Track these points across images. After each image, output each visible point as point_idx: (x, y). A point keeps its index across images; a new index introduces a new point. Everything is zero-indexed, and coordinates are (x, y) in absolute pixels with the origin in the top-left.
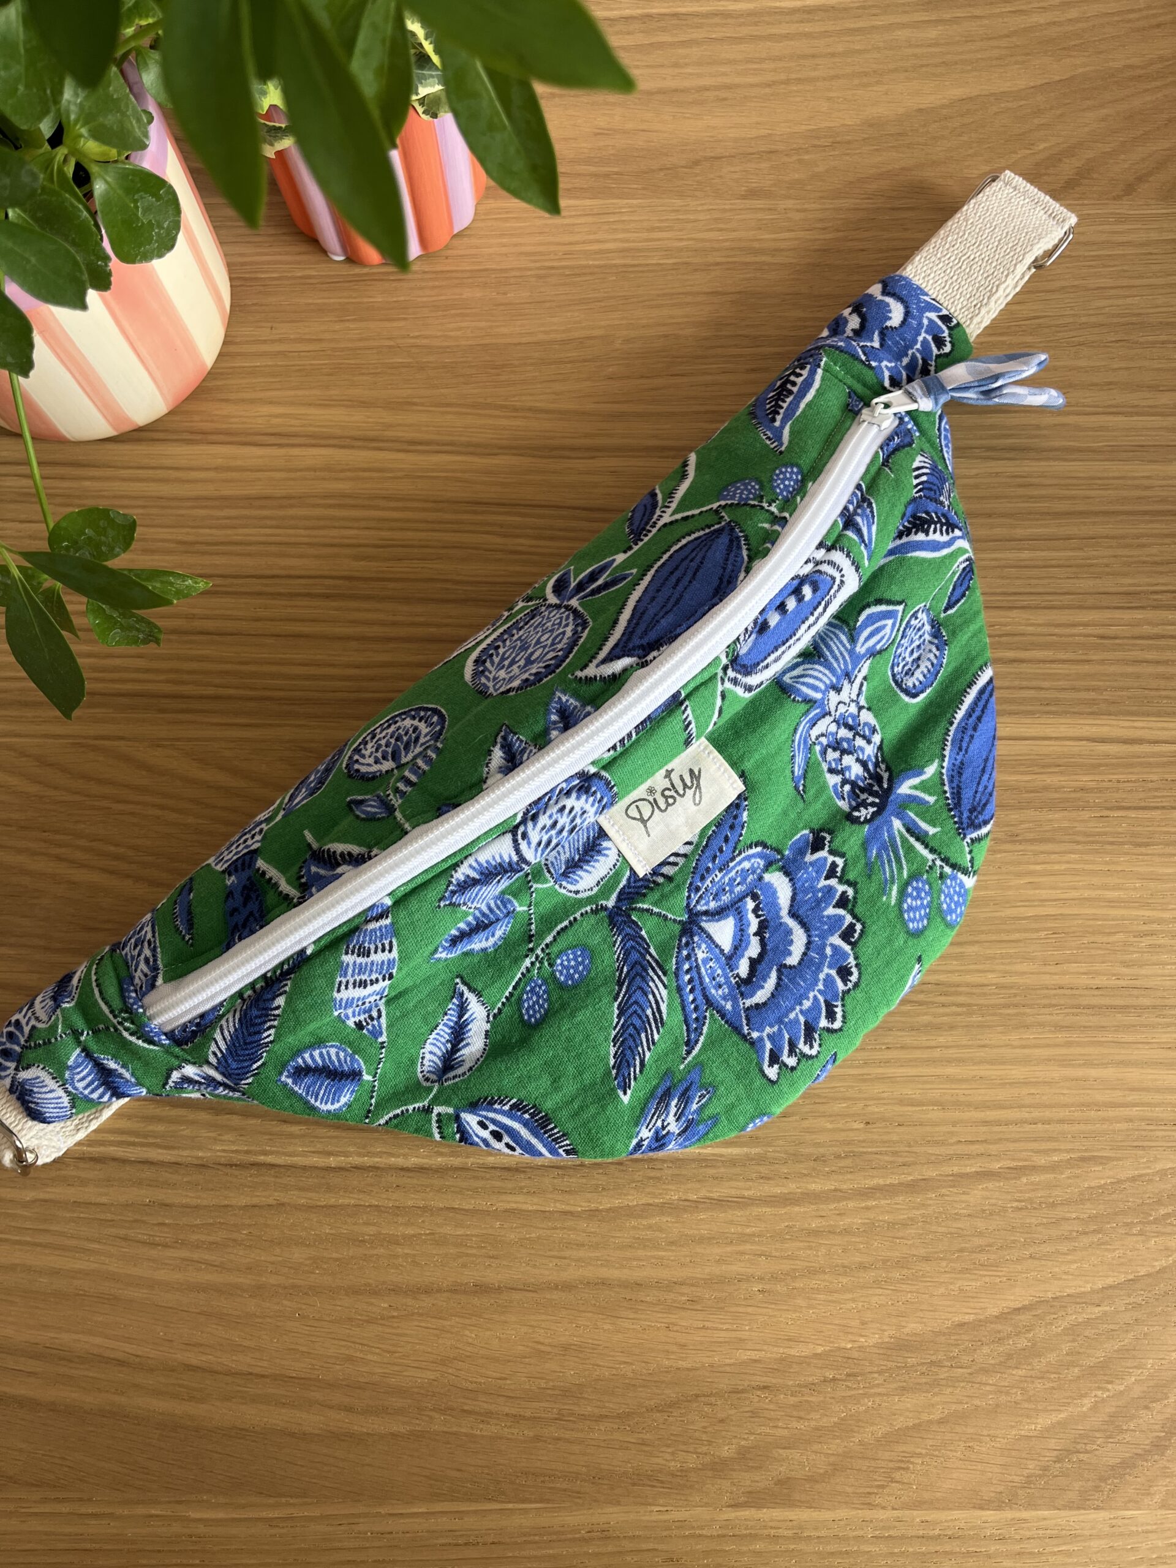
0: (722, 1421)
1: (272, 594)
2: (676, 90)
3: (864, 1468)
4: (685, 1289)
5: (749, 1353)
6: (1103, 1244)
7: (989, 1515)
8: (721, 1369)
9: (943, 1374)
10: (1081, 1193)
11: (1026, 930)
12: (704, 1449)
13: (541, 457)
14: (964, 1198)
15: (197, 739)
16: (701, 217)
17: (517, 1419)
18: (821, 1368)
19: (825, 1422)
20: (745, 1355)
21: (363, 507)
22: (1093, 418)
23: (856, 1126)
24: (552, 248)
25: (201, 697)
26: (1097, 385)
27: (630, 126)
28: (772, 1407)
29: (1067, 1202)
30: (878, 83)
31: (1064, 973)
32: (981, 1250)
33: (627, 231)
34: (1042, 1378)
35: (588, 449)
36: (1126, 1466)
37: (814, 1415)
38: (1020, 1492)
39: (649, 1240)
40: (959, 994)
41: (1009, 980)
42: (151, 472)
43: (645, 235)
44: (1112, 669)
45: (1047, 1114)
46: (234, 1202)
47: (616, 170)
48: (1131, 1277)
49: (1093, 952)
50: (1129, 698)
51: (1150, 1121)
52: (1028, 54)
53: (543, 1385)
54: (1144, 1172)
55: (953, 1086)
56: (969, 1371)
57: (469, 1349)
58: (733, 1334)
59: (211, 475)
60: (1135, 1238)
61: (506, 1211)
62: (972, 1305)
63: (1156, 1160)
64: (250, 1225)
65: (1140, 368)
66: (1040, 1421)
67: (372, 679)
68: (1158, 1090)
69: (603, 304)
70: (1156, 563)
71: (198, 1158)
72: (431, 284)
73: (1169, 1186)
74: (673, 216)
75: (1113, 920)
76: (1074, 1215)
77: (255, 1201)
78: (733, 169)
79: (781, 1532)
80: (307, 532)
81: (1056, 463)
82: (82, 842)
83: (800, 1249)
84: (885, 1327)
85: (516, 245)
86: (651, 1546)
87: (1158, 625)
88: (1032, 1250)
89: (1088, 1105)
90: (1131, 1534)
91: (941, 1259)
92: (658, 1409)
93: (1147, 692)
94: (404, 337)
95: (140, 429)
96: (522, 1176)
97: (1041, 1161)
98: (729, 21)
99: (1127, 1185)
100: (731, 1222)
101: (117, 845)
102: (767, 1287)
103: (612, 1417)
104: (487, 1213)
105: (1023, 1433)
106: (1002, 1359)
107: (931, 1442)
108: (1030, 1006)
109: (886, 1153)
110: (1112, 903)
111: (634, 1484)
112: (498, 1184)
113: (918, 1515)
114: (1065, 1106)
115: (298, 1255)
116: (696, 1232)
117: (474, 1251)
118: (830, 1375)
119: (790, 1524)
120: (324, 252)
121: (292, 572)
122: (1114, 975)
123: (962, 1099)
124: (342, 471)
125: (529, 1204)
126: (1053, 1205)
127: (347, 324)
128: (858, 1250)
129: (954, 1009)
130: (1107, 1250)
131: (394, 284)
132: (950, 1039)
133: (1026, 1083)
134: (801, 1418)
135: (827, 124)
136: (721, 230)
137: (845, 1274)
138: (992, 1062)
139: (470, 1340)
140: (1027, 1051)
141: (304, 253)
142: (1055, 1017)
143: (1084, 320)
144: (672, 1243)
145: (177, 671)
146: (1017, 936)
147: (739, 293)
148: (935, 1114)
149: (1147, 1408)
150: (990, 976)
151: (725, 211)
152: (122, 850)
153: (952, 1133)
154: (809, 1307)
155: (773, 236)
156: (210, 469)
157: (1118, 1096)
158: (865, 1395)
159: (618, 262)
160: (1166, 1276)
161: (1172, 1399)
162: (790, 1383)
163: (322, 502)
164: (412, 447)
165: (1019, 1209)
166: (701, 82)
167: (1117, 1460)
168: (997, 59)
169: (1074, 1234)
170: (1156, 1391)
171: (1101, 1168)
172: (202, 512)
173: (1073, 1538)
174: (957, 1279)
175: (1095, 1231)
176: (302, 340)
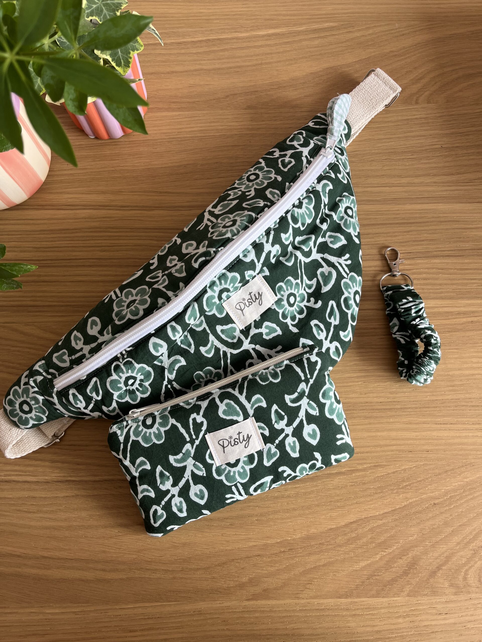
0: (243, 569)
1: (69, 266)
2: (219, 69)
3: (295, 584)
4: (229, 521)
5: (252, 543)
6: (383, 497)
7: (343, 600)
8: (243, 549)
9: (324, 547)
10: (375, 479)
11: (353, 382)
12: (236, 579)
13: (170, 210)
14: (332, 482)
15: (42, 322)
16: (230, 117)
17: (166, 571)
18: (279, 547)
19: (280, 567)
20: (251, 544)
21: (103, 232)
22: (377, 189)
24: (174, 131)
25: (44, 306)
26: (378, 176)
27: (202, 83)
28: (261, 563)
29: (369, 482)
30: (295, 63)
31: (368, 397)
32: (338, 501)
33: (202, 123)
34: (361, 548)
36: (393, 581)
37: (277, 565)
38: (354, 591)
42: (23, 221)
43: (208, 124)
46: (59, 495)
47: (197, 100)
48: (393, 509)
49: (379, 389)
51: (399, 451)
52: (353, 49)
53: (176, 558)
54: (398, 470)
56: (334, 546)
57: (148, 546)
58: (247, 536)
59: (45, 221)
60: (394, 495)
62: (335, 522)
63: (402, 465)
64: (66, 504)
65: (394, 169)
66: (361, 564)
68: (403, 439)
69: (193, 151)
70: (401, 242)
71: (45, 479)
72: (128, 146)
73: (407, 475)
74: (219, 117)
76: (372, 487)
77: (67, 494)
78: (241, 98)
79: (265, 609)
81: (364, 206)
83: (271, 504)
84: (303, 531)
85: (160, 130)
86: (216, 616)
88: (357, 500)
89: (377, 446)
90: (396, 606)
91: (323, 505)
92: (219, 565)
94: (118, 167)
95: (18, 205)
97: (360, 467)
98: (240, 41)
99: (391, 475)
101: (13, 363)
102: (259, 518)
103: (202, 569)
105: (354, 569)
106: (346, 541)
108: (356, 410)
111: (210, 594)
113: (316, 601)
114: (368, 447)
115: (83, 513)
118: (282, 550)
119: (268, 606)
120: (87, 135)
121: (77, 257)
122: (386, 397)
124: (95, 218)
126: (364, 484)
127: (96, 162)
128: (293, 503)
130: (384, 499)
131: (114, 146)
134: (272, 566)
135: (277, 80)
136: (237, 122)
137: (288, 512)
139: (149, 543)
140: (354, 427)
141: (79, 136)
142: (365, 414)
143: (373, 151)
145: (34, 296)
146: (350, 384)
147: (244, 145)
149: (400, 558)
151: (239, 114)
154: (275, 525)
155: (257, 123)
156: (45, 219)
157: (388, 442)
158: (295, 557)
159: (199, 135)
160: (406, 508)
161: (410, 555)
162: (268, 553)
163: (88, 230)
164: (122, 208)
165: (352, 486)
166: (229, 65)
167: (391, 579)
168: (341, 51)
169: (372, 494)
170: (404, 552)
171: (382, 469)
172: (42, 236)
173: (375, 609)
174: (330, 512)
175: (380, 493)
176: (79, 169)
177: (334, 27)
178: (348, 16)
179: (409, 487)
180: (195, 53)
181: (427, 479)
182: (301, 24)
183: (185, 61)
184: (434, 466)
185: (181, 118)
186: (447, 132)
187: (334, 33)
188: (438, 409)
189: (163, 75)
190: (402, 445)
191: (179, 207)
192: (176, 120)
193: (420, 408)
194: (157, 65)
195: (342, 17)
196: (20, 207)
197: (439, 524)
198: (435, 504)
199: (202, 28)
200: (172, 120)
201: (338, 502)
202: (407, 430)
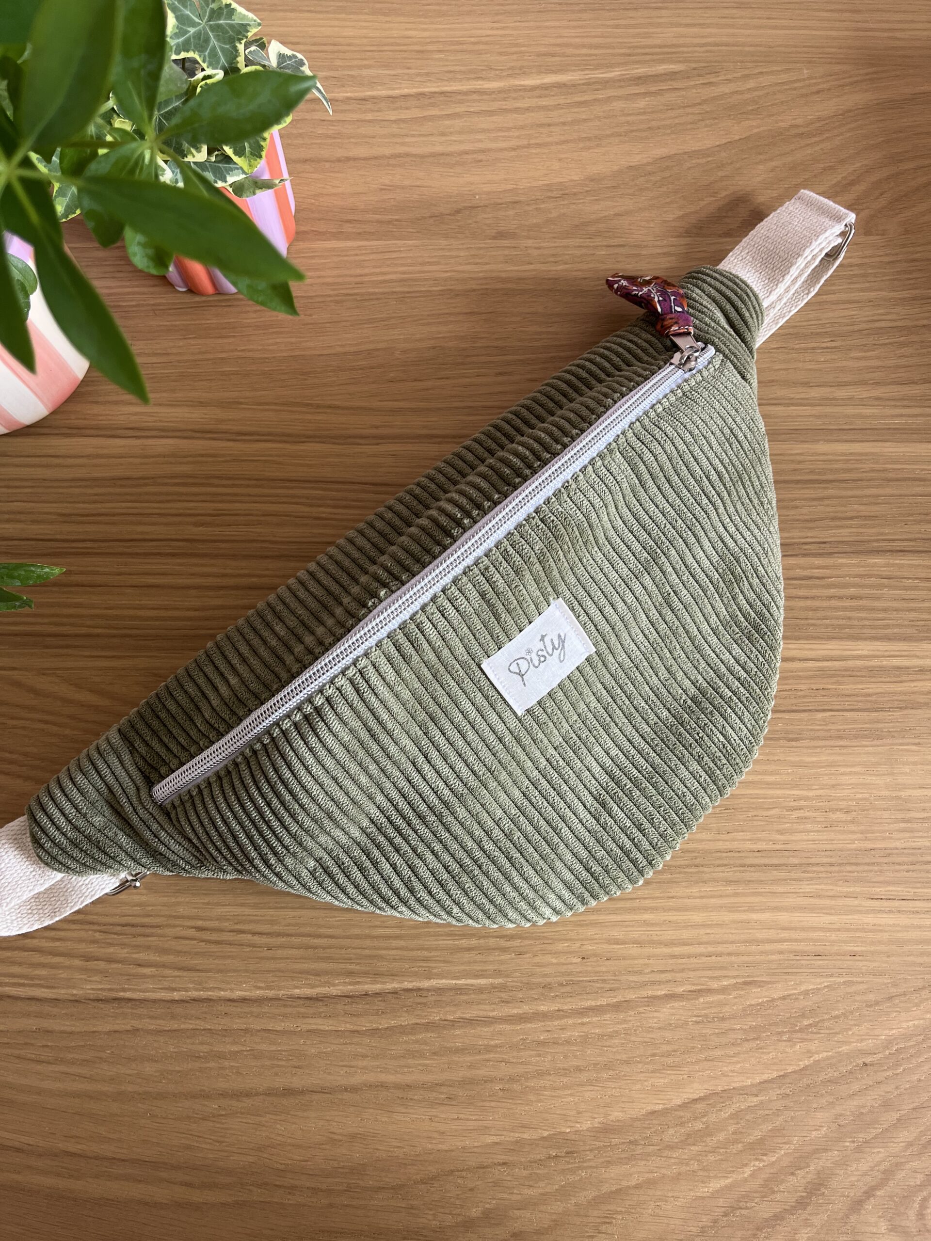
0: (471, 1190)
1: (131, 554)
2: (443, 154)
3: (578, 1223)
4: (444, 1089)
5: (492, 1137)
6: (761, 1048)
8: (472, 1150)
9: (639, 1150)
10: (744, 1010)
12: (458, 1211)
13: (338, 444)
14: (656, 1014)
15: (71, 669)
16: (462, 253)
17: (315, 1191)
18: (546, 1148)
19: (549, 1189)
20: (490, 1139)
21: (202, 485)
23: (576, 960)
24: (348, 279)
25: (76, 636)
27: (407, 183)
28: (509, 1178)
29: (733, 1017)
30: (598, 146)
31: (734, 840)
33: (403, 265)
34: (713, 1152)
35: (375, 437)
36: (777, 1218)
37: (541, 1184)
39: (417, 1051)
42: (37, 459)
43: (418, 268)
45: (720, 948)
46: (100, 1029)
47: (396, 217)
48: (782, 1073)
49: (755, 823)
51: (796, 953)
52: (715, 119)
53: (336, 1166)
54: (792, 992)
55: (649, 929)
56: (658, 1148)
57: (279, 1138)
58: (480, 1123)
59: (83, 461)
60: (784, 1044)
61: (308, 1031)
62: (661, 1097)
63: (801, 983)
64: (112, 1047)
65: (795, 369)
66: (712, 1185)
67: (207, 619)
68: (803, 929)
69: (386, 323)
70: (807, 521)
71: (72, 995)
73: (810, 1003)
74: (441, 253)
75: (771, 798)
76: (738, 1027)
77: (117, 1028)
78: (486, 216)
83: (531, 1056)
84: (595, 1116)
85: (319, 277)
87: (808, 568)
88: (707, 1054)
89: (750, 942)
91: (639, 1062)
92: (423, 1182)
93: (798, 621)
94: (232, 351)
95: (28, 427)
96: (321, 1003)
97: (715, 985)
98: (485, 97)
99: (779, 1003)
100: (480, 1037)
101: (10, 752)
102: (507, 1086)
103: (388, 1189)
104: (294, 1033)
105: (698, 1194)
106: (683, 1138)
107: (627, 1203)
108: (708, 866)
109: (597, 981)
110: (770, 785)
111: (404, 1238)
112: (302, 1010)
114: (733, 942)
115: (149, 1069)
116: (453, 1045)
117: (283, 1063)
118: (553, 1153)
120: (171, 285)
121: (147, 537)
122: (771, 840)
123: (656, 938)
124: (185, 457)
125: (326, 1025)
126: (723, 1019)
127: (189, 341)
128: (575, 1057)
130: (763, 1053)
133: (704, 926)
134: (531, 1186)
135: (559, 180)
136: (477, 264)
137: (565, 1075)
138: (679, 909)
139: (280, 1132)
140: (704, 900)
141: (154, 286)
144: (435, 1054)
145: (57, 616)
147: (490, 313)
148: (634, 950)
149: (793, 1174)
151: (480, 248)
152: (15, 756)
153: (647, 965)
154: (540, 1101)
155: (517, 268)
156: (82, 457)
157: (772, 934)
158: (579, 1168)
159: (398, 289)
160: (808, 1072)
161: (812, 1168)
162: (523, 1160)
163: (169, 481)
164: (239, 438)
165: (697, 1023)
166: (462, 147)
167: (771, 1215)
168: (691, 123)
169: (739, 1041)
170: (800, 1162)
171: (758, 990)
172: (77, 491)
174: (651, 1077)
175: (755, 1039)
176: (155, 354)
177: (676, 73)
178: (707, 52)
179: (814, 1029)
180: (395, 121)
181: (851, 1012)
182: (610, 66)
183: (374, 137)
184: (865, 986)
185: (363, 254)
186: (905, 294)
187: (676, 85)
188: (876, 868)
189: (327, 165)
190: (800, 941)
191: (355, 437)
192: (352, 258)
193: (840, 865)
194: (315, 144)
195: (695, 52)
196: (33, 430)
197: (873, 1107)
198: (865, 1065)
199: (409, 68)
200: (346, 258)
201: (669, 1056)
202: (812, 909)
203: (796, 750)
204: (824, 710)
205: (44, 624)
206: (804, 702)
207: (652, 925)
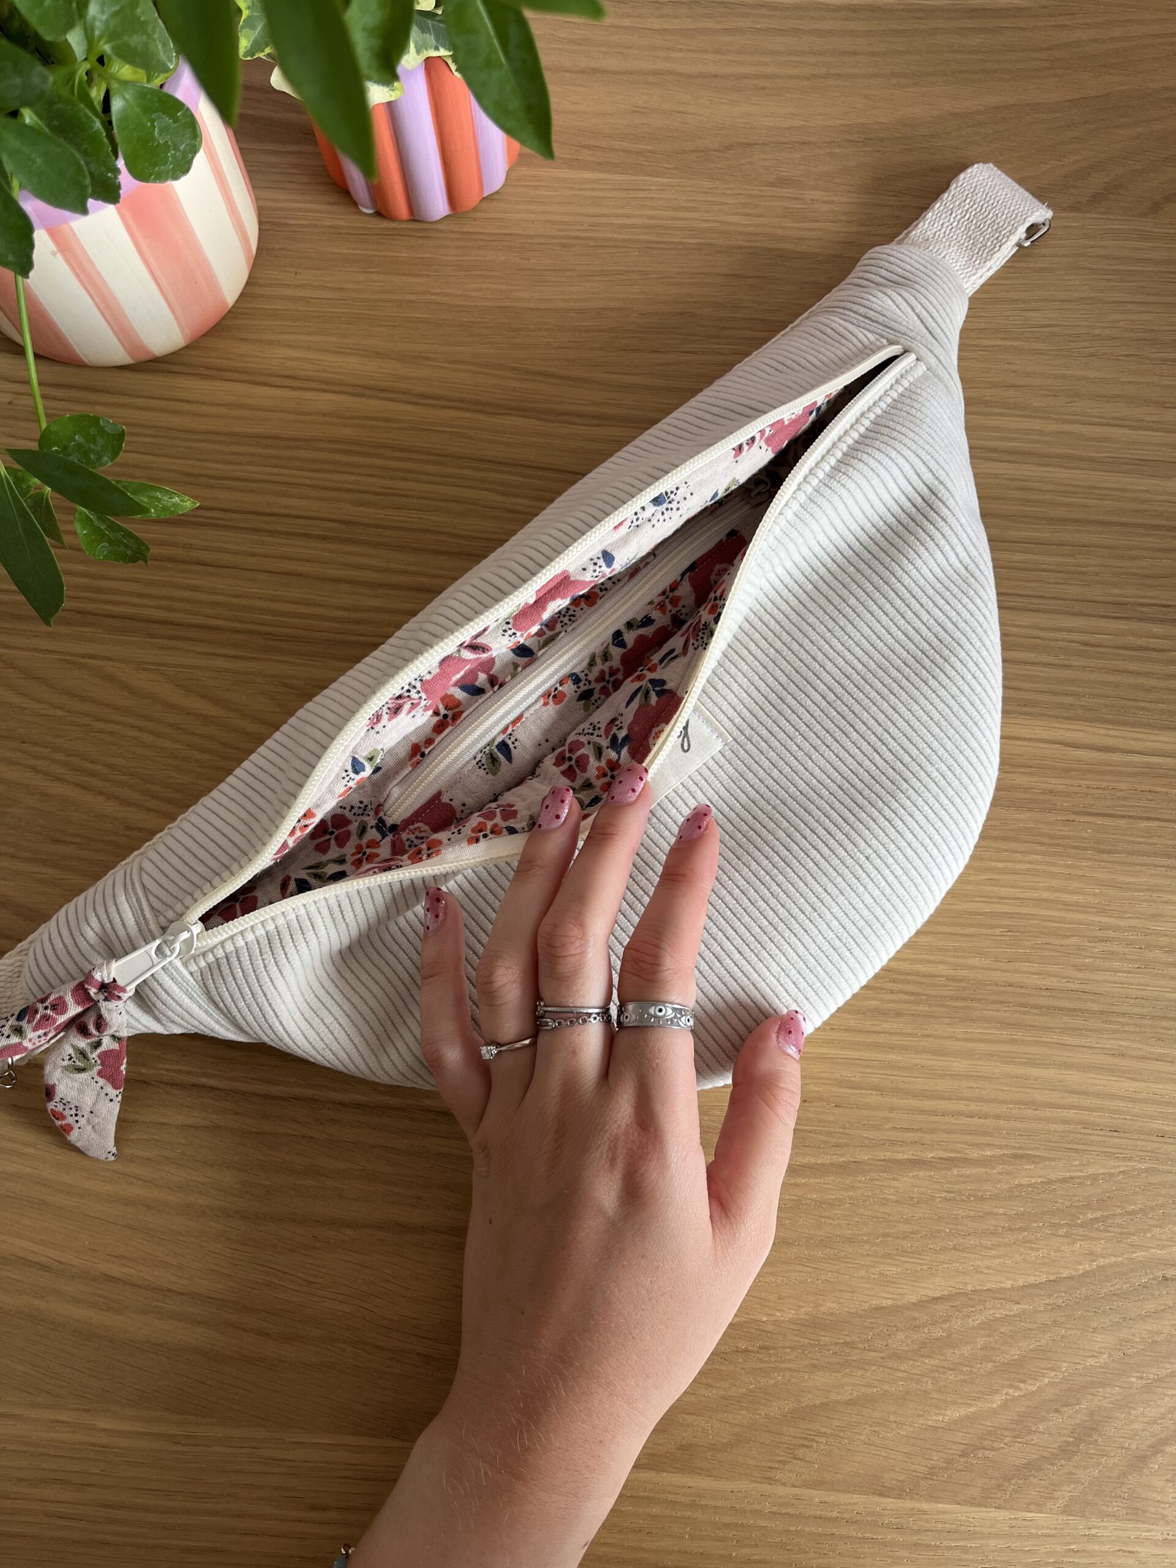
1: (270, 532)
2: (716, 76)
3: (768, 1442)
6: (1029, 1242)
7: (890, 1503)
9: (856, 1355)
10: (1010, 1190)
11: (981, 926)
13: (548, 421)
14: (894, 1183)
15: (180, 666)
16: (729, 200)
18: (734, 1338)
19: (733, 1392)
21: (368, 454)
22: (1098, 429)
24: (578, 219)
25: (190, 625)
26: (1104, 396)
27: (667, 106)
29: (995, 1198)
30: (916, 84)
31: (1016, 972)
32: (905, 1236)
33: (655, 208)
34: (954, 1370)
35: (594, 417)
36: (1032, 1467)
37: (723, 1384)
38: (922, 1482)
40: (908, 982)
41: (960, 973)
42: (164, 402)
43: (671, 214)
44: (1093, 676)
45: (985, 1108)
46: (171, 1120)
47: (649, 147)
48: (1052, 1278)
49: (1046, 953)
50: (1106, 706)
51: (1086, 1125)
52: (1068, 68)
54: (1076, 1174)
55: (894, 1073)
56: (881, 1355)
60: (1060, 1240)
62: (891, 1290)
63: (1089, 1163)
65: (1148, 383)
66: (948, 1412)
67: (358, 622)
68: (1098, 1095)
69: (622, 277)
70: (1147, 576)
72: (457, 243)
73: (1098, 1191)
74: (703, 197)
75: (1069, 923)
76: (1001, 1211)
77: (192, 1121)
78: (764, 157)
79: (678, 1498)
80: (313, 474)
81: (1057, 469)
82: (60, 756)
84: (802, 1304)
85: (544, 213)
87: (1141, 636)
88: (956, 1241)
89: (1027, 1104)
90: (1030, 1536)
91: (865, 1242)
93: (1124, 702)
94: (424, 293)
95: (158, 359)
97: (975, 1154)
98: (777, 13)
99: (1057, 1186)
101: (93, 762)
105: (930, 1423)
106: (915, 1347)
107: (836, 1423)
108: (979, 1000)
109: (820, 1133)
110: (1068, 906)
113: (817, 1495)
114: (1004, 1102)
118: (743, 1345)
119: (688, 1490)
120: (354, 204)
121: (293, 512)
123: (901, 1086)
124: (350, 418)
126: (982, 1199)
127: (370, 276)
129: (902, 996)
130: (1031, 1248)
131: (421, 241)
132: (895, 1025)
133: (968, 1077)
134: (711, 1386)
136: (746, 215)
138: (936, 1052)
140: (970, 1045)
141: (335, 203)
143: (1097, 332)
145: (169, 598)
146: (972, 930)
147: (758, 277)
148: (873, 1098)
149: (1057, 1411)
150: (941, 967)
151: (752, 196)
152: (98, 767)
153: (888, 1119)
155: (797, 225)
156: (221, 405)
157: (1055, 1097)
158: (775, 1369)
159: (642, 237)
160: (1088, 1280)
161: (1084, 1405)
163: (328, 446)
164: (421, 401)
165: (948, 1200)
166: (742, 70)
167: (1024, 1461)
168: (1036, 70)
169: (1000, 1229)
170: (1068, 1395)
171: (1032, 1167)
172: (209, 446)
173: (972, 1535)
174: (879, 1263)
175: (1021, 1229)
176: (325, 288)
179: (1101, 1225)
180: (658, 31)
181: (1152, 1209)
183: (630, 47)
185: (601, 190)
187: (1020, 23)
189: (567, 75)
190: (1093, 1110)
191: (570, 414)
192: (588, 193)
193: (1153, 1018)
196: (160, 366)
198: (1165, 1279)
200: (580, 193)
201: (904, 1238)
202: (1112, 1071)
203: (1107, 865)
204: (1149, 819)
205: (152, 607)
206: (1123, 806)
207: (900, 1068)
